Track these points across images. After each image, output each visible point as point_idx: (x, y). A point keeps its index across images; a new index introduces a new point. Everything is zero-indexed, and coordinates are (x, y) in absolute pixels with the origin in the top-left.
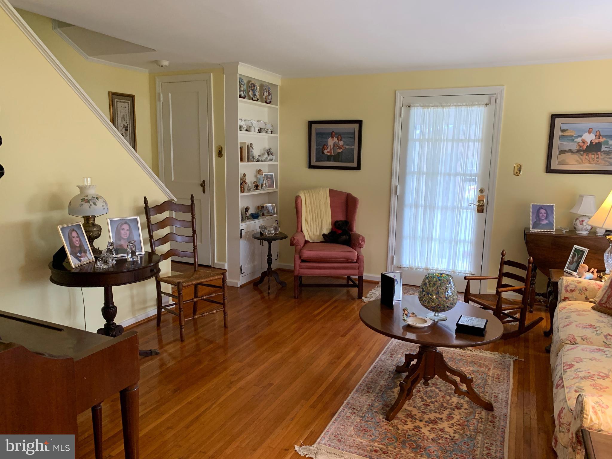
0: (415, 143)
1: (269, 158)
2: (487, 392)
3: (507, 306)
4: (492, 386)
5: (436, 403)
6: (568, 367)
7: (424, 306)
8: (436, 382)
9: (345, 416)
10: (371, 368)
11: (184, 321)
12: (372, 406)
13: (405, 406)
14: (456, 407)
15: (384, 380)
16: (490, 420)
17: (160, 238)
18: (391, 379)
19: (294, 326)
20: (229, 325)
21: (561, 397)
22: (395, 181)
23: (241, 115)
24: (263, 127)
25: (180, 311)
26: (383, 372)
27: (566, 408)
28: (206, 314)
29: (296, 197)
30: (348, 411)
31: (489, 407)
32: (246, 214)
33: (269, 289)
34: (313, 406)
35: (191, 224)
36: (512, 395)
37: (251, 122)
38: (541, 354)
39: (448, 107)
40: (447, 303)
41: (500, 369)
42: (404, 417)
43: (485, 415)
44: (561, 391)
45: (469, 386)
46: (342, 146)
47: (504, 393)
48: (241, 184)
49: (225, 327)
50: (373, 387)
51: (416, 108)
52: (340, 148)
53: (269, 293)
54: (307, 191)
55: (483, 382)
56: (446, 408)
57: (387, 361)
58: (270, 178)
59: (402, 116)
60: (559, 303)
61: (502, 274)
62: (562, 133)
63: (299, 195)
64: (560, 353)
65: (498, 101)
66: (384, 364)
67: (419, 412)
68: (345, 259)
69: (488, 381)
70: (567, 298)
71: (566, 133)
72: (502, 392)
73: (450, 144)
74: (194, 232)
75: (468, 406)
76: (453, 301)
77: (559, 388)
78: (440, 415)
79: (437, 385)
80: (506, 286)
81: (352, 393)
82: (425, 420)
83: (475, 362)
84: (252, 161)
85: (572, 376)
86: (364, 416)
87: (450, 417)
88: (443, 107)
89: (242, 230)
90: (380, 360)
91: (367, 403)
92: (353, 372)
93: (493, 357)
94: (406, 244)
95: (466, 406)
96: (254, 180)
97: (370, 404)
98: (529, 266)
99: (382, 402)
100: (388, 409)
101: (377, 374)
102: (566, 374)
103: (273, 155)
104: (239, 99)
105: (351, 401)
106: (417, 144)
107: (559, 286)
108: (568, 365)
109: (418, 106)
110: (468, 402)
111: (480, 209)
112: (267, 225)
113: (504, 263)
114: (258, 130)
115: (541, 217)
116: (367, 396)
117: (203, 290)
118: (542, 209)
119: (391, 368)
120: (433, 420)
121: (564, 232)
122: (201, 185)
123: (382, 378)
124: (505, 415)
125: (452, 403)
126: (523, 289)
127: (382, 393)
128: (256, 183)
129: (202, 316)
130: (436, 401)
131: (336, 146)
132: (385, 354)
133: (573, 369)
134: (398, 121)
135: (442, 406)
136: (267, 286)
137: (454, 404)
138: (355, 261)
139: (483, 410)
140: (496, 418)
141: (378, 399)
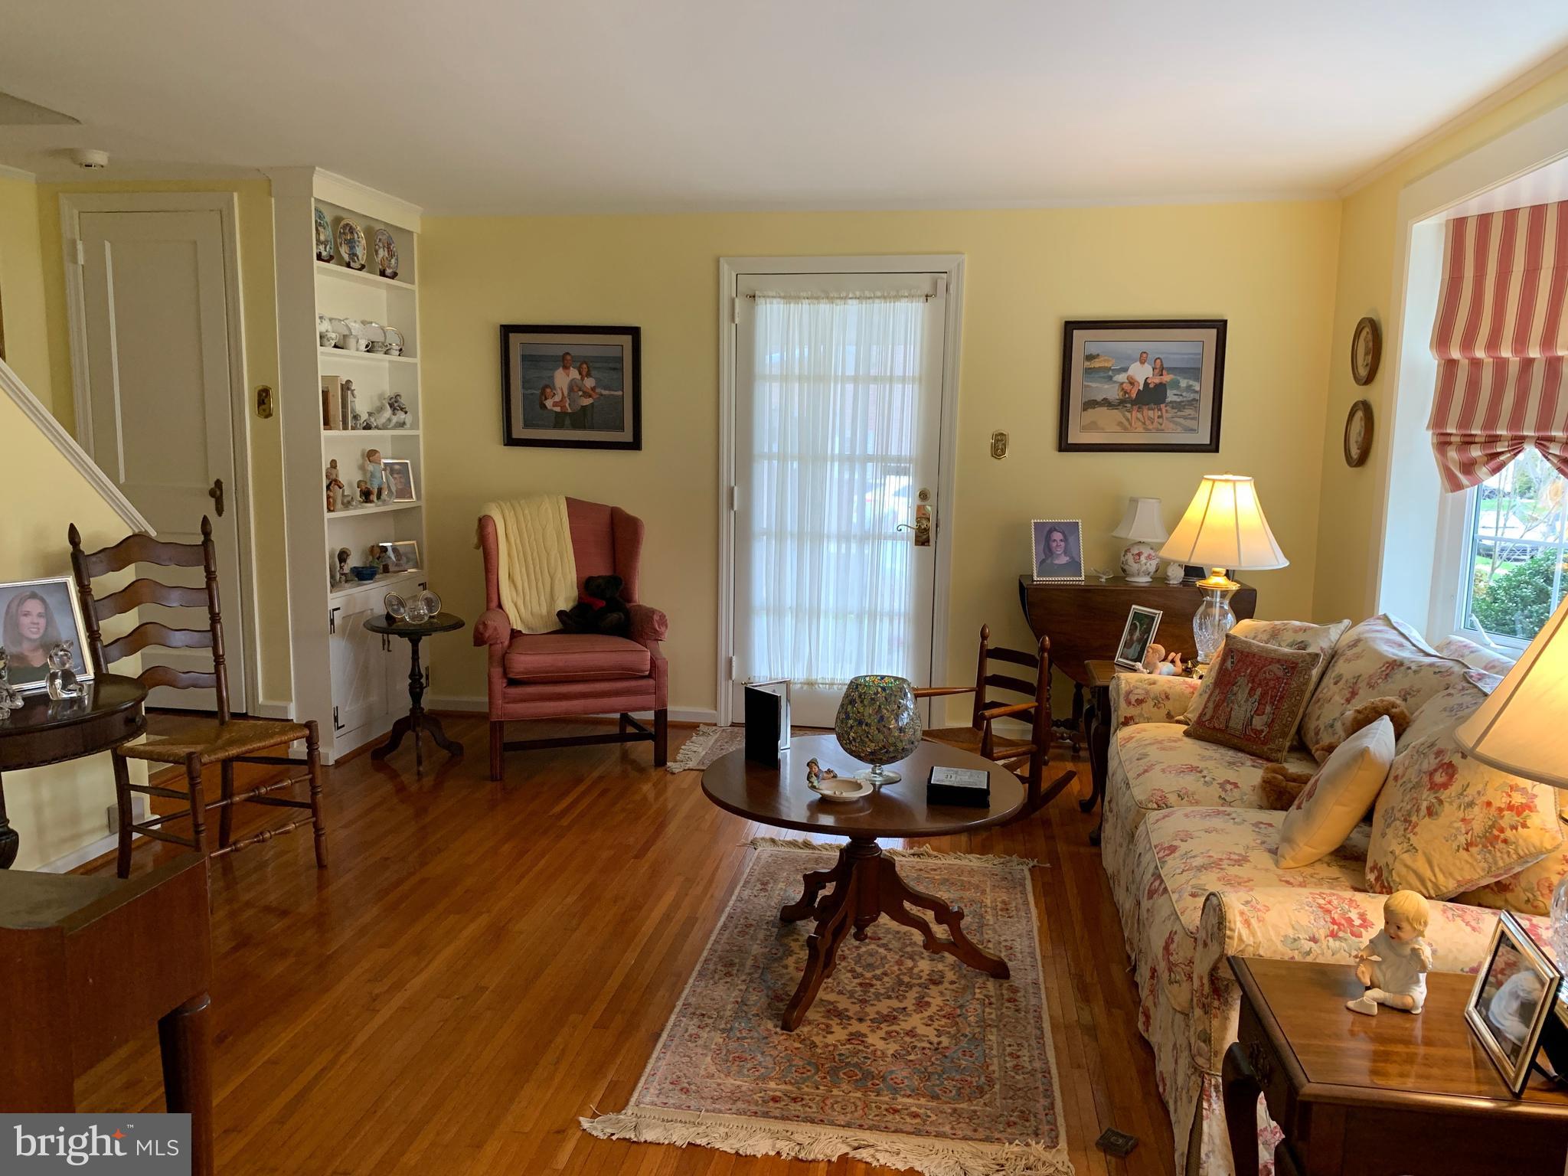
0: (770, 386)
1: (395, 419)
2: (989, 941)
3: (1002, 749)
4: (996, 926)
5: (886, 979)
6: (1167, 852)
7: (851, 753)
8: (875, 932)
9: (686, 1035)
10: (723, 919)
11: (211, 858)
12: (742, 1003)
13: (821, 994)
14: (931, 980)
15: (758, 942)
16: (1006, 997)
17: (119, 639)
18: (772, 938)
19: (507, 848)
20: (329, 859)
21: (1165, 912)
22: (728, 477)
23: (322, 306)
24: (378, 337)
25: (198, 833)
26: (751, 925)
27: (1180, 932)
28: (267, 835)
29: (480, 520)
30: (691, 1023)
31: (999, 971)
32: (341, 567)
33: (419, 763)
34: (602, 1025)
35: (205, 596)
36: (1040, 941)
37: (347, 326)
38: (1082, 850)
39: (843, 302)
40: (901, 741)
41: (1004, 890)
42: (823, 1017)
43: (995, 989)
44: (1161, 901)
45: (955, 929)
46: (593, 389)
47: (1025, 939)
48: (328, 487)
49: (321, 865)
50: (737, 961)
51: (768, 300)
52: (587, 395)
53: (419, 773)
54: (508, 503)
55: (977, 920)
56: (910, 986)
57: (756, 900)
58: (399, 472)
59: (737, 321)
60: (1116, 730)
61: (984, 681)
62: (1089, 363)
63: (489, 513)
64: (1141, 828)
65: (952, 287)
66: (750, 907)
67: (853, 1003)
68: (623, 669)
69: (987, 917)
70: (1132, 718)
71: (1096, 364)
72: (1020, 936)
73: (850, 387)
74: (215, 618)
75: (954, 974)
76: (914, 734)
77: (1155, 896)
78: (901, 1001)
79: (879, 939)
80: (994, 705)
81: (691, 981)
82: (871, 1017)
83: (951, 881)
84: (353, 428)
85: (1179, 868)
86: (731, 1029)
87: (921, 1004)
88: (831, 299)
89: (334, 610)
90: (740, 899)
91: (731, 999)
92: (684, 934)
93: (987, 865)
94: (761, 627)
95: (950, 975)
96: (357, 477)
97: (740, 1000)
98: (1042, 658)
99: (765, 991)
100: (782, 1006)
101: (740, 932)
102: (1166, 867)
103: (406, 413)
104: (317, 263)
105: (692, 1000)
106: (776, 386)
107: (1112, 694)
108: (1164, 849)
109: (773, 297)
110: (953, 967)
111: (922, 538)
112: (404, 596)
113: (986, 654)
114: (367, 346)
115: (1054, 549)
116: (727, 982)
117: (243, 774)
118: (1055, 530)
119: (769, 914)
120: (887, 1016)
121: (1103, 580)
122: (212, 493)
123: (753, 938)
124: (1036, 983)
125: (921, 974)
126: (1033, 711)
127: (760, 971)
128: (363, 484)
129: (258, 842)
130: (885, 974)
131: (576, 389)
132: (750, 886)
133: (1177, 854)
134: (727, 331)
135: (900, 983)
136: (414, 756)
137: (925, 976)
138: (647, 673)
139: (988, 980)
140: (1018, 991)
141: (754, 985)
